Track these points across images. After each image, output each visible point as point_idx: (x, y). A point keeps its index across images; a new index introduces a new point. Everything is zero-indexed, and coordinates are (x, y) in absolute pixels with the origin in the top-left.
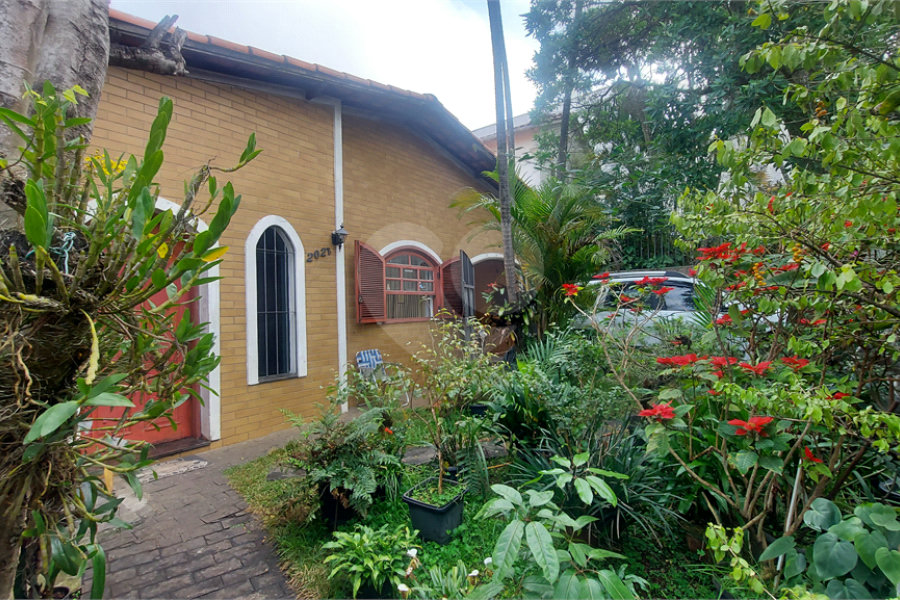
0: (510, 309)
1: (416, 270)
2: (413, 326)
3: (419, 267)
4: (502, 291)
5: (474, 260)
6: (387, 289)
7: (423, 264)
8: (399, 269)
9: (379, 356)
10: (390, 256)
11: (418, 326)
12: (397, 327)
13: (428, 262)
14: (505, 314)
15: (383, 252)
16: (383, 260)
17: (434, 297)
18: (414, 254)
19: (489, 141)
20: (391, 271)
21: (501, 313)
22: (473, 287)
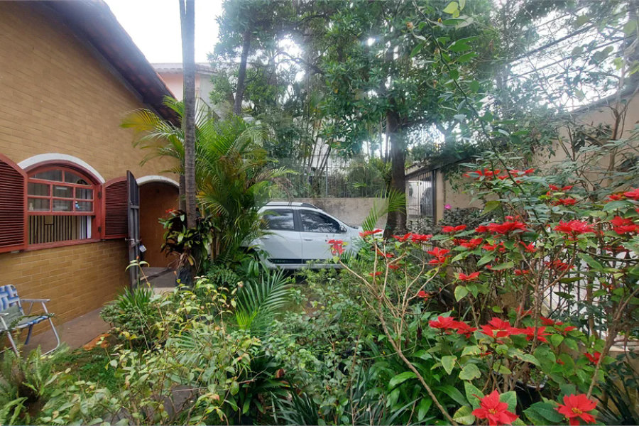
0: (190, 235)
1: (72, 188)
2: (66, 250)
3: (75, 185)
4: (182, 218)
5: (140, 181)
6: (30, 209)
7: (81, 182)
8: (49, 186)
9: (12, 293)
10: (36, 170)
11: (71, 250)
12: (41, 254)
13: (87, 180)
14: (185, 240)
15: (24, 165)
16: (24, 174)
17: (93, 217)
18: (68, 170)
19: (174, 75)
20: (35, 188)
21: (180, 239)
22: (138, 207)
